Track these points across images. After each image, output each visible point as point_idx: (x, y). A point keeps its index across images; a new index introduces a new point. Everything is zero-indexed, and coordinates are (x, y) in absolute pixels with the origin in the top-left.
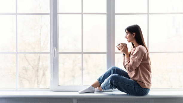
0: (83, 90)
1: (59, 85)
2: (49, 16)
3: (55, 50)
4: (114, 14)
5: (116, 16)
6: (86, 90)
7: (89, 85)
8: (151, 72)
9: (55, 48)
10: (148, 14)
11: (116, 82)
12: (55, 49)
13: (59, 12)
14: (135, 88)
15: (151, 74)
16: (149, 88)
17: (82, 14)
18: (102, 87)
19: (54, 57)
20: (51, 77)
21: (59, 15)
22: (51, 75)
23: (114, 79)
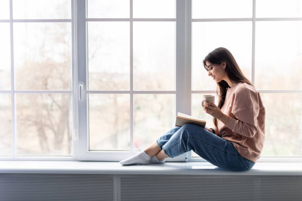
1: (89, 150)
2: (70, 24)
3: (81, 87)
4: (190, 21)
5: (194, 24)
9: (82, 83)
10: (254, 20)
11: (193, 138)
12: (82, 86)
13: (89, 17)
14: (226, 153)
17: (131, 20)
18: (165, 151)
19: (81, 99)
20: (76, 136)
21: (89, 22)
22: (76, 132)
23: (189, 132)
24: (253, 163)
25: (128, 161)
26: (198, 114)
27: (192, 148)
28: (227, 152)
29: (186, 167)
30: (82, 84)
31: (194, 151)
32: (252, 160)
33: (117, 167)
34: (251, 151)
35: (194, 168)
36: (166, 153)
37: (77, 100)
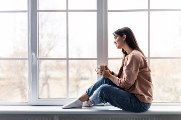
0: (67, 105)
1: (39, 98)
2: (27, 13)
3: (33, 55)
4: (107, 11)
6: (72, 104)
11: (107, 95)
12: (34, 54)
14: (131, 102)
17: (67, 11)
19: (33, 63)
20: (30, 88)
21: (39, 12)
22: (30, 86)
23: (104, 91)
24: (149, 104)
28: (132, 100)
29: (104, 109)
30: (34, 53)
32: (149, 102)
33: (59, 109)
34: (146, 97)
35: (110, 110)
36: (91, 102)
37: (31, 64)
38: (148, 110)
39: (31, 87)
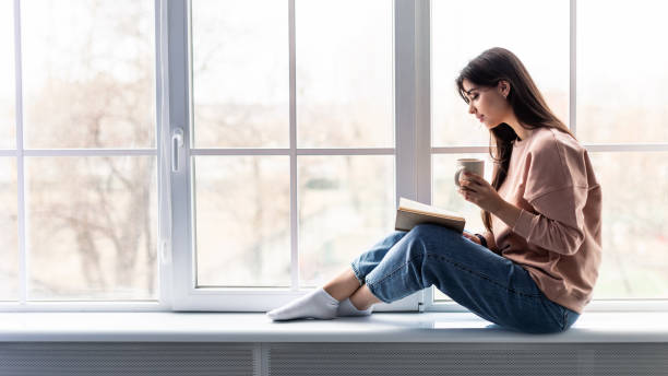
1: (197, 287)
3: (176, 140)
7: (315, 287)
8: (599, 242)
9: (179, 133)
11: (436, 257)
12: (179, 137)
14: (512, 291)
15: (599, 254)
16: (575, 309)
18: (372, 287)
19: (176, 169)
20: (165, 253)
22: (165, 244)
23: (426, 243)
24: (575, 314)
25: (286, 312)
26: (447, 201)
27: (433, 280)
28: (515, 288)
29: (421, 323)
31: (439, 287)
32: (573, 306)
33: (261, 326)
34: (569, 287)
35: (438, 326)
36: (373, 291)
37: (168, 171)
38: (572, 327)
39: (169, 248)
